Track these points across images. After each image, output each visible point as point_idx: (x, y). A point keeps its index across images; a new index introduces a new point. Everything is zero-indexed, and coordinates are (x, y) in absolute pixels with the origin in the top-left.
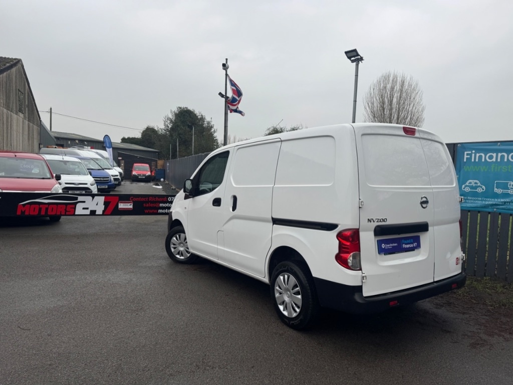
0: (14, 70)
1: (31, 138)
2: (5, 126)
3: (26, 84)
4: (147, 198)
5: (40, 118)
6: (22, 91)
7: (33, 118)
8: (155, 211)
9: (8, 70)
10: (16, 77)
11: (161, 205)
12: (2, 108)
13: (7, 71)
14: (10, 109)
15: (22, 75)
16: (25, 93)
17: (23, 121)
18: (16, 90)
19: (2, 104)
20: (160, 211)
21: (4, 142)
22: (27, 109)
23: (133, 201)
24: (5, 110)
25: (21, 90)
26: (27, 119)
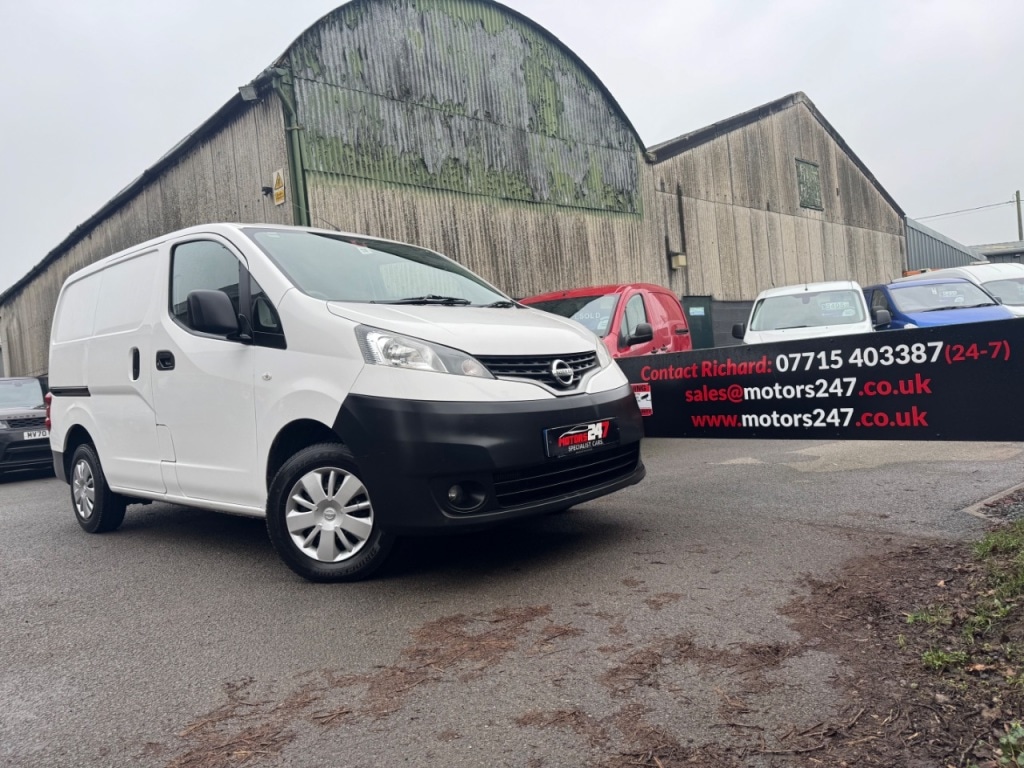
0: (775, 119)
1: (861, 264)
2: (745, 245)
3: (832, 142)
4: (695, 367)
5: (901, 214)
6: (817, 159)
7: (872, 217)
8: (729, 421)
9: (752, 122)
10: (784, 132)
11: (750, 393)
12: (730, 208)
13: (745, 125)
14: (765, 206)
15: (807, 123)
16: (828, 164)
17: (823, 227)
18: (786, 162)
19: (729, 199)
20: (748, 420)
21: (743, 279)
22: (838, 199)
23: (651, 382)
24: (743, 213)
25: (806, 158)
26: (841, 221)
